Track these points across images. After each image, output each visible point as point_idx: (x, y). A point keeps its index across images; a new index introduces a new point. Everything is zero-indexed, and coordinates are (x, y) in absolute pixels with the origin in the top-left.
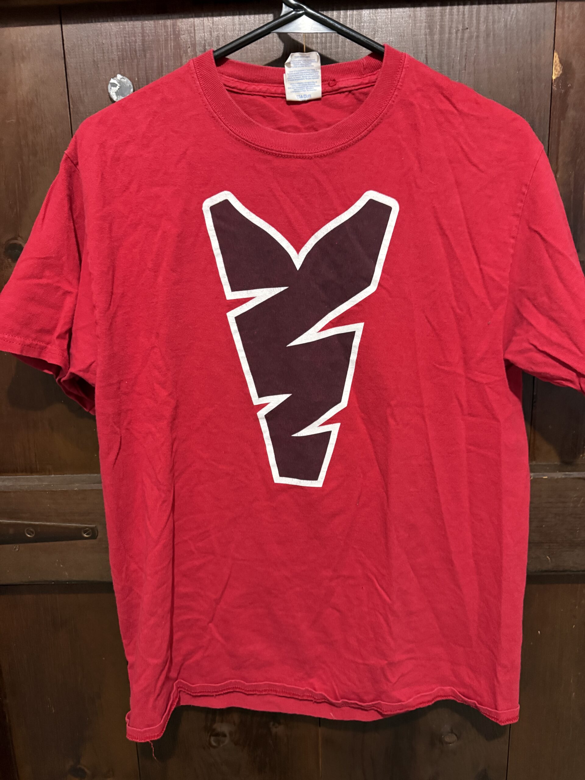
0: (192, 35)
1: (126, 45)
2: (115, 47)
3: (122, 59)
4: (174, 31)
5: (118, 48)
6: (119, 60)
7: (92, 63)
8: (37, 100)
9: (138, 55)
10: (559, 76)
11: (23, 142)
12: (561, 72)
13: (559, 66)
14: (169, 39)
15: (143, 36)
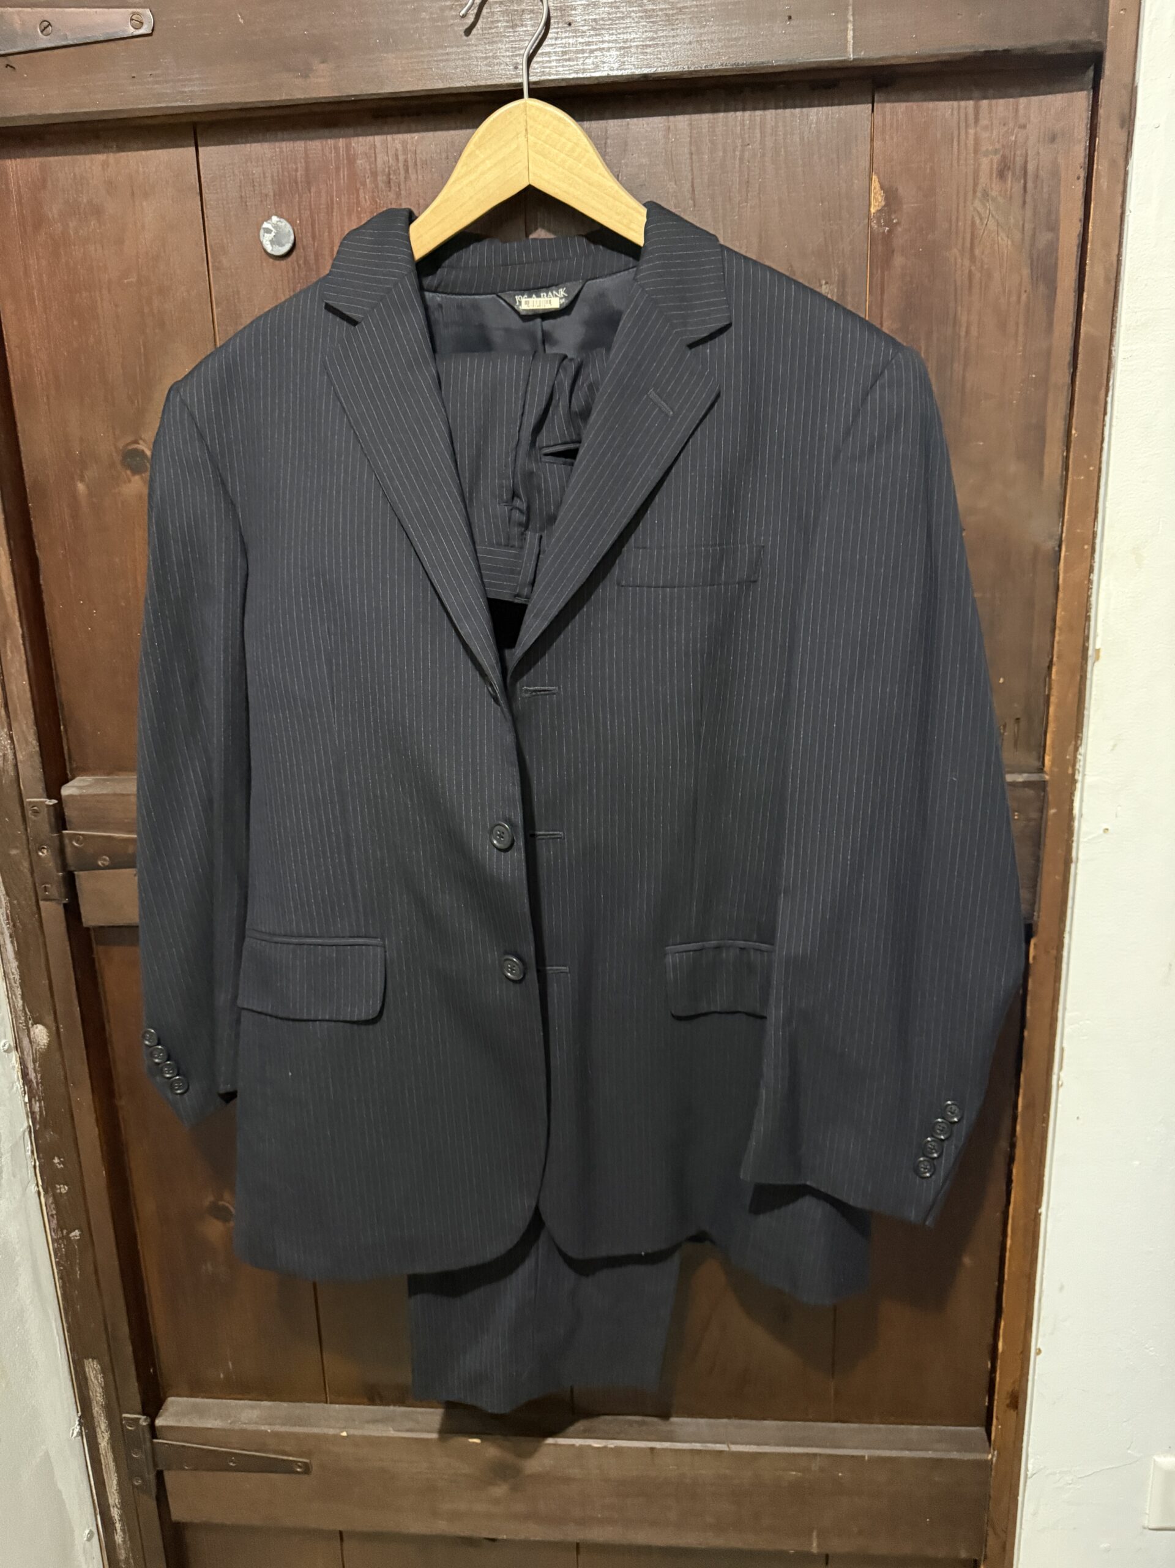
0: (373, 159)
1: (283, 175)
2: (269, 179)
3: (279, 195)
4: (348, 155)
5: (273, 180)
6: (274, 195)
7: (239, 200)
8: (165, 252)
9: (300, 188)
10: (879, 208)
11: (146, 310)
12: (883, 203)
13: (880, 194)
14: (341, 166)
15: (307, 163)
